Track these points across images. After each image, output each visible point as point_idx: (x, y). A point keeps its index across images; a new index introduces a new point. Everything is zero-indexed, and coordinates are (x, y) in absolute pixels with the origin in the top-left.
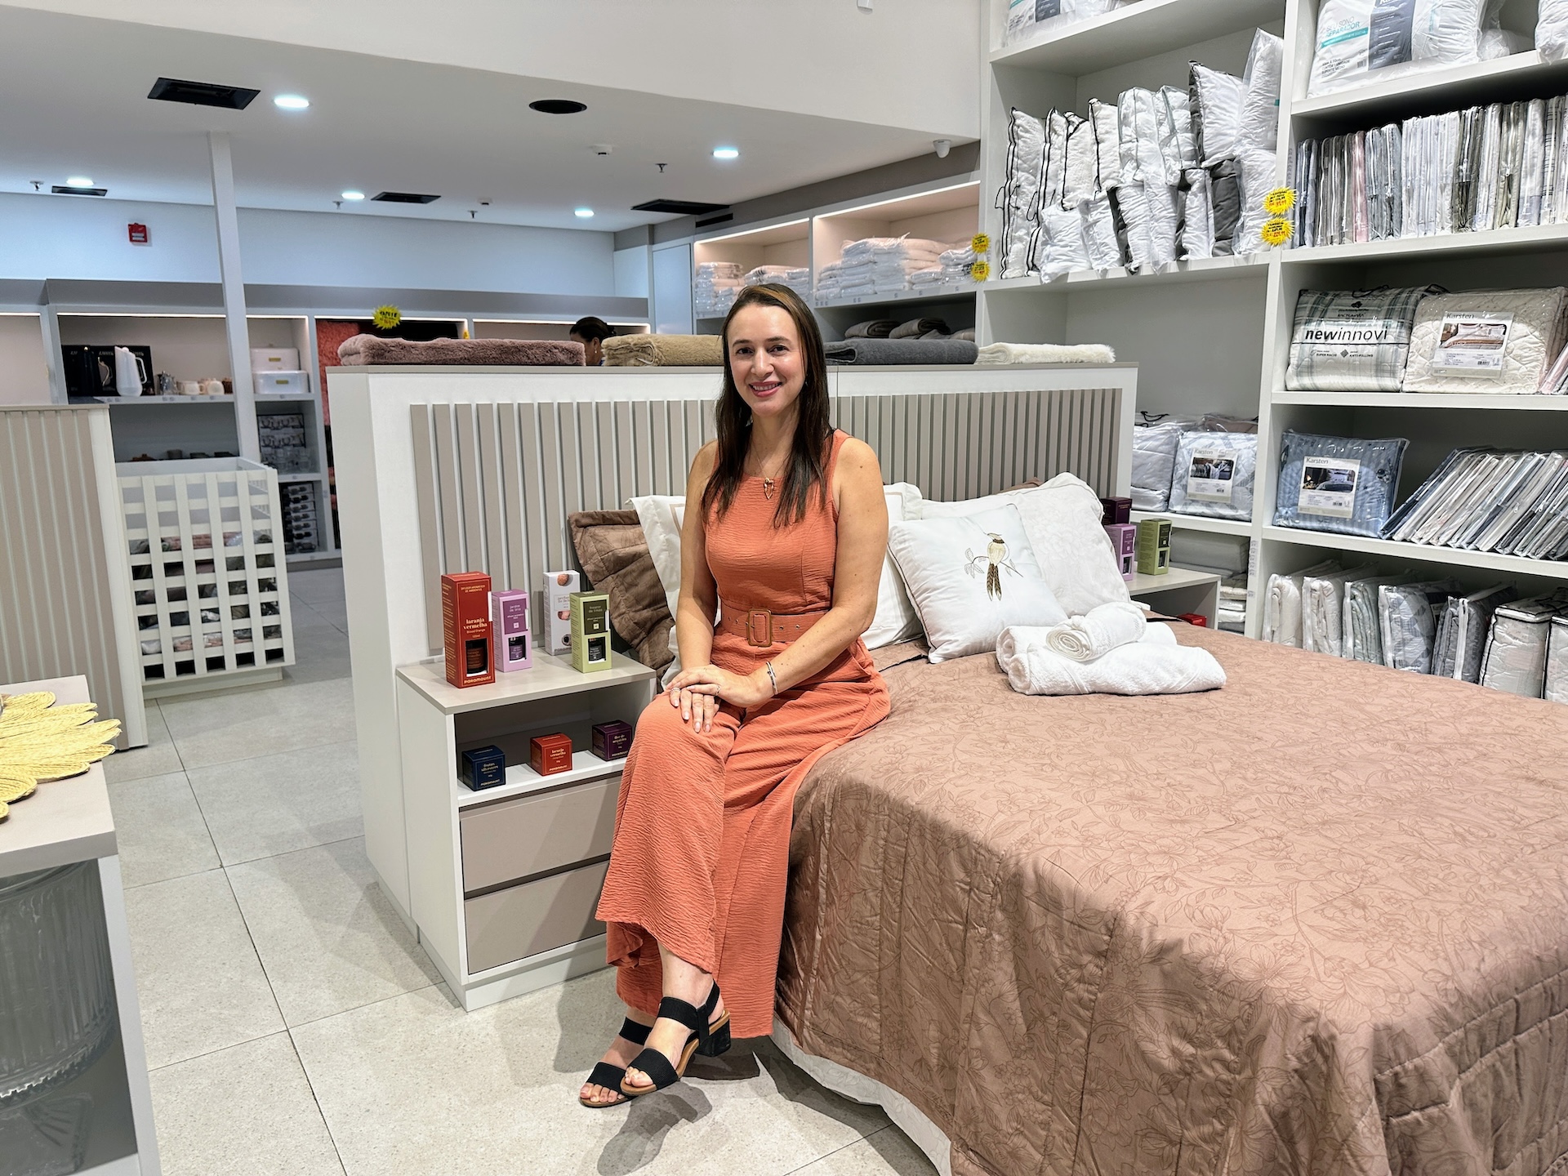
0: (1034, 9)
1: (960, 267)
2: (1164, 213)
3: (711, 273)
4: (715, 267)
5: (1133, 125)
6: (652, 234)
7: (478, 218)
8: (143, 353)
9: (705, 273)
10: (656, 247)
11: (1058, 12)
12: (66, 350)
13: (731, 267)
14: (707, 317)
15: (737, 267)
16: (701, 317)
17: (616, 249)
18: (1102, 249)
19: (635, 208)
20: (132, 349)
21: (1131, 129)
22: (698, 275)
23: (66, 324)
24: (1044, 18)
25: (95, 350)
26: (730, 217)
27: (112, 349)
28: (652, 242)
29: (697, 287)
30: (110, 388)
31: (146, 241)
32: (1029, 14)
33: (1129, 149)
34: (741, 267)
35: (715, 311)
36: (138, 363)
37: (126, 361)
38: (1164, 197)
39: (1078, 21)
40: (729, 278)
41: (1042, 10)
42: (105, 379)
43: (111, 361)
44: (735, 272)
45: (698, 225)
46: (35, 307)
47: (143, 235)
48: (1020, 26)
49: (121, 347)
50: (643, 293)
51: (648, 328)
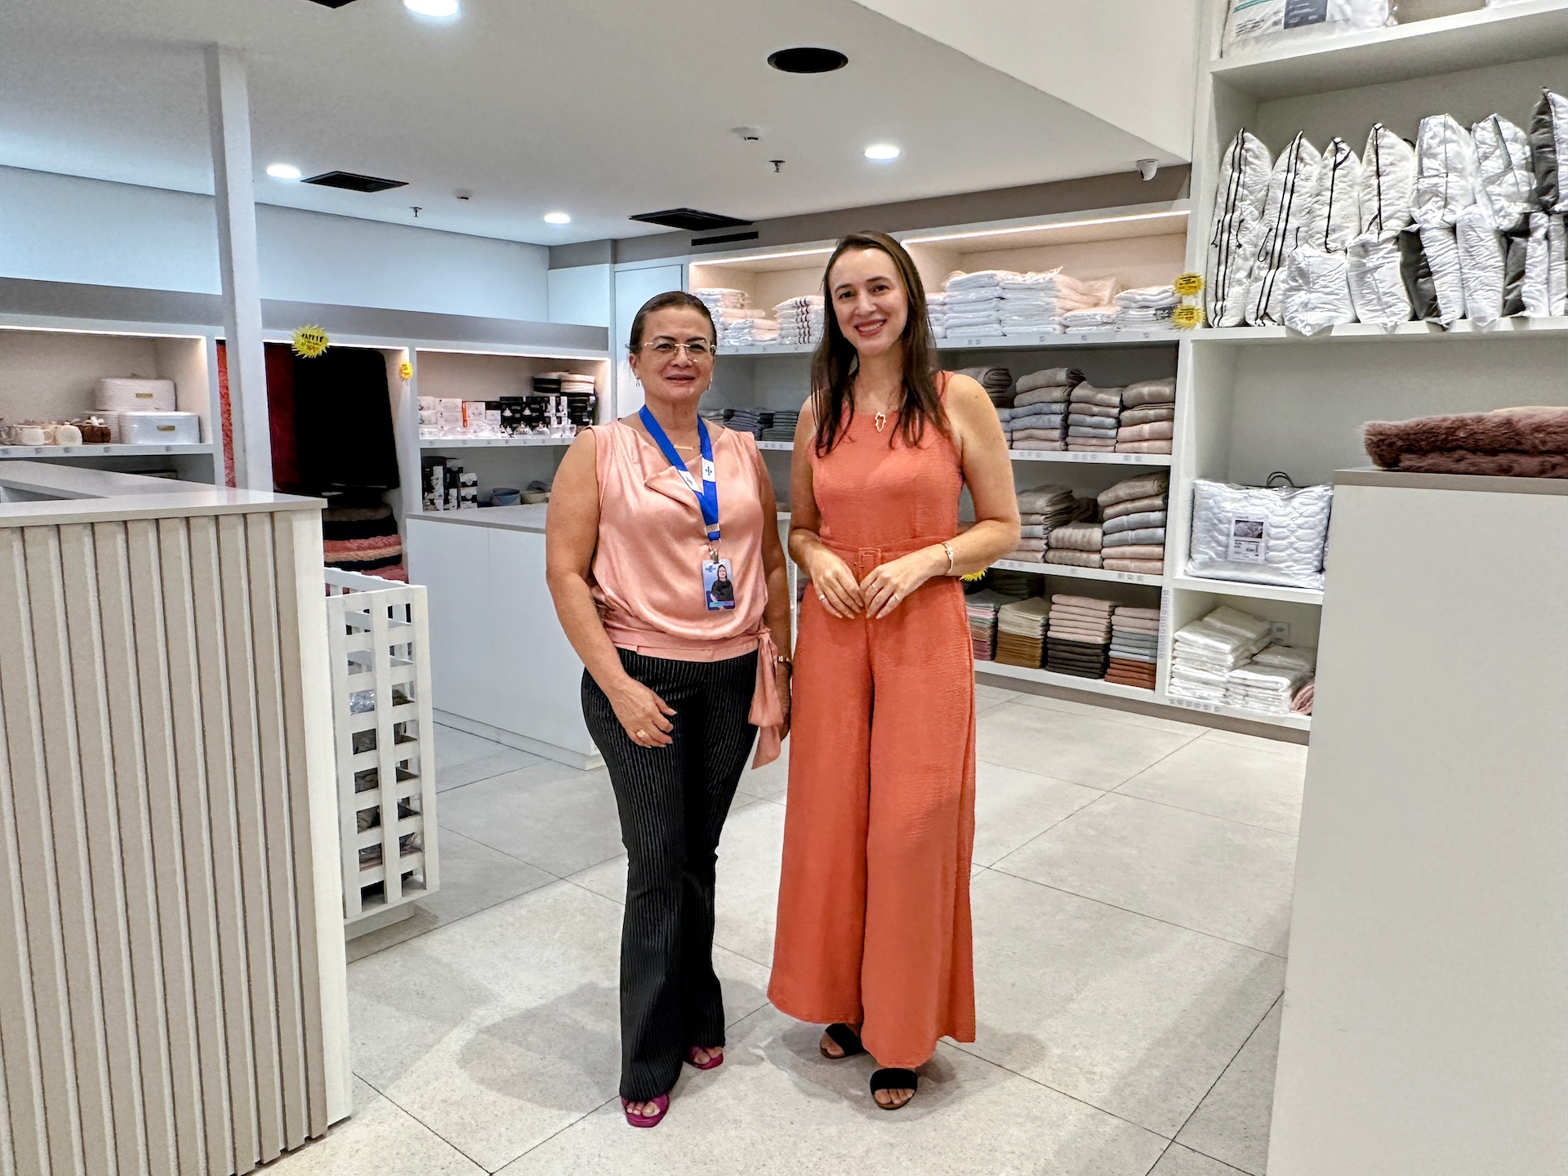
0: (1282, 14)
1: (1152, 311)
2: (1491, 262)
5: (1442, 156)
6: (616, 251)
10: (619, 267)
11: (1322, 18)
13: (736, 294)
15: (743, 295)
17: (552, 267)
18: (1385, 299)
19: (635, 218)
21: (1439, 162)
24: (1296, 25)
26: (754, 235)
28: (615, 260)
32: (1275, 19)
33: (1436, 185)
34: (747, 295)
38: (1490, 243)
39: (1353, 32)
40: (735, 307)
41: (1295, 16)
45: (695, 242)
48: (1258, 32)
51: (608, 362)
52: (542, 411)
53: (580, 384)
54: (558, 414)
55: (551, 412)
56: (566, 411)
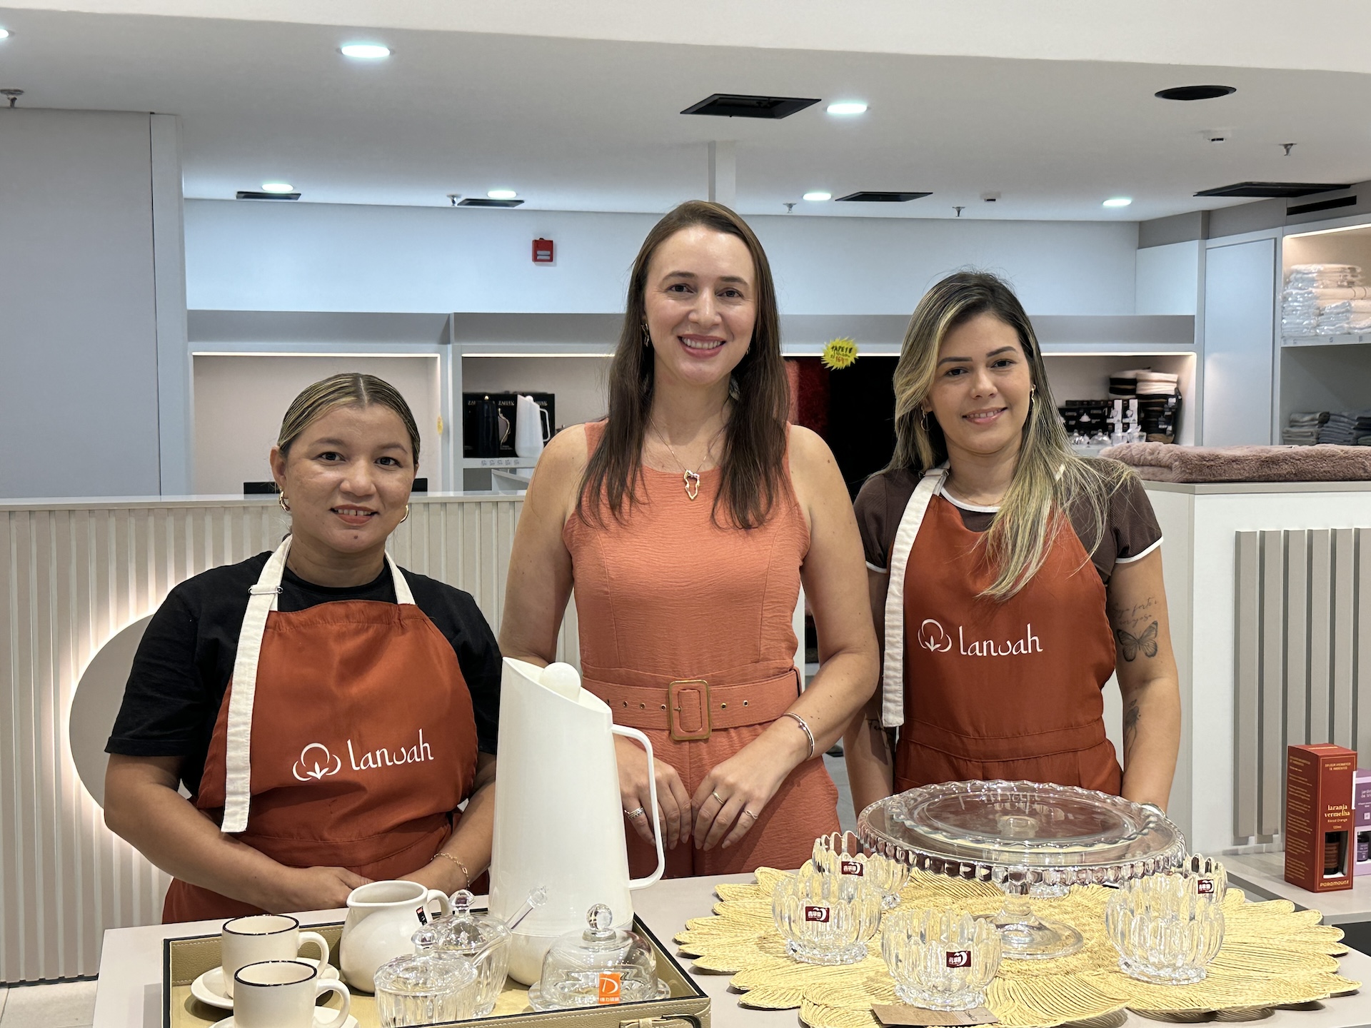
3: (1313, 280)
4: (1319, 272)
6: (1208, 225)
7: (965, 214)
8: (547, 401)
9: (1303, 280)
10: (1211, 243)
12: (466, 397)
13: (1343, 270)
14: (1299, 344)
15: (1353, 270)
16: (1291, 344)
17: (1141, 246)
19: (1200, 194)
20: (538, 397)
22: (1287, 283)
23: (470, 366)
25: (495, 397)
26: (1352, 201)
27: (513, 398)
28: (1207, 235)
29: (1285, 299)
30: (507, 448)
31: (551, 260)
34: (1359, 270)
35: (1317, 335)
36: (542, 414)
37: (528, 410)
40: (1341, 286)
42: (504, 434)
43: (511, 414)
44: (1349, 278)
45: (1292, 211)
46: (435, 346)
47: (549, 253)
49: (524, 395)
50: (1185, 306)
51: (1193, 358)
52: (1104, 417)
53: (1158, 384)
54: (1126, 421)
55: (1116, 417)
56: (1135, 416)
